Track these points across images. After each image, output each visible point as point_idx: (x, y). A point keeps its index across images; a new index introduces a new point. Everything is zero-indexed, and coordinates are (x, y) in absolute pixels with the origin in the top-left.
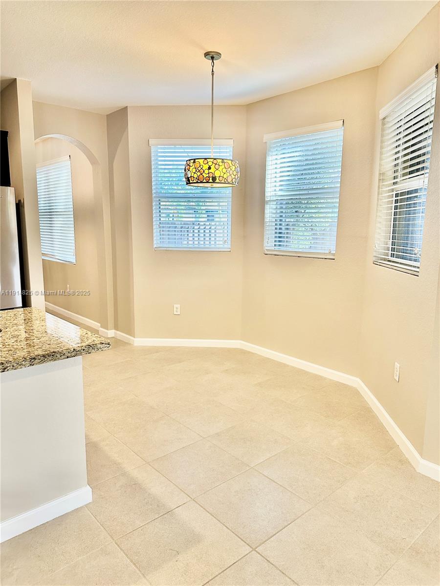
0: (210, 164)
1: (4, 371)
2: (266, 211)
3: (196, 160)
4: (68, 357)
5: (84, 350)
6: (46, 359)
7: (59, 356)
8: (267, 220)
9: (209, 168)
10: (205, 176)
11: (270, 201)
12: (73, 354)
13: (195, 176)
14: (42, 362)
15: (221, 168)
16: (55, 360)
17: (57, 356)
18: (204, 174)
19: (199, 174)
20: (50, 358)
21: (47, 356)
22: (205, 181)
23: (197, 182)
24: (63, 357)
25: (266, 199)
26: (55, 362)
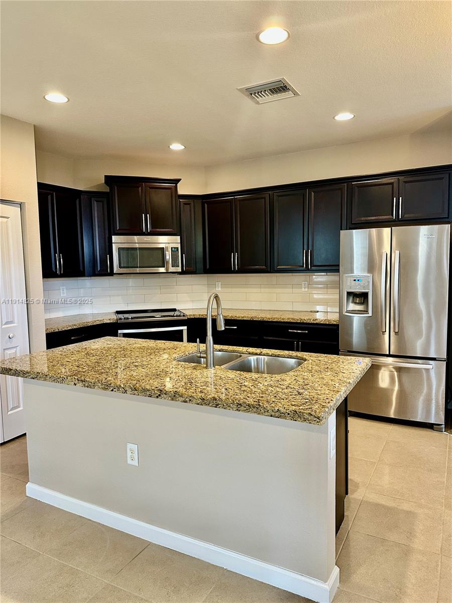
1: (216, 407)
4: (271, 416)
5: (289, 414)
6: (251, 410)
7: (263, 411)
12: (277, 414)
14: (247, 411)
16: (259, 414)
17: (261, 411)
20: (255, 410)
21: (252, 407)
24: (266, 414)
26: (259, 415)
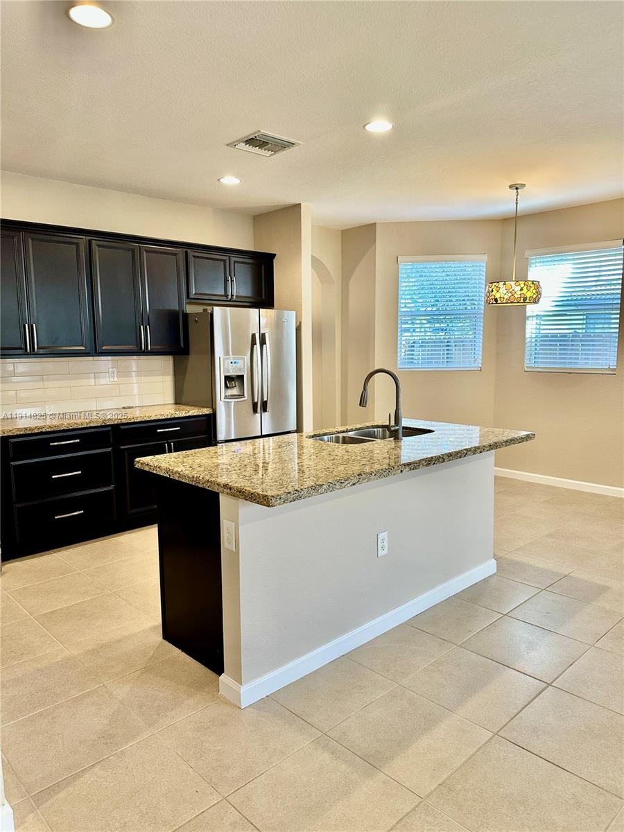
0: (522, 285)
2: (527, 331)
3: (507, 283)
8: (528, 335)
9: (522, 290)
10: (517, 296)
11: (530, 316)
13: (506, 297)
15: (532, 289)
18: (515, 295)
19: (510, 295)
22: (516, 301)
23: (507, 303)
25: (528, 315)
